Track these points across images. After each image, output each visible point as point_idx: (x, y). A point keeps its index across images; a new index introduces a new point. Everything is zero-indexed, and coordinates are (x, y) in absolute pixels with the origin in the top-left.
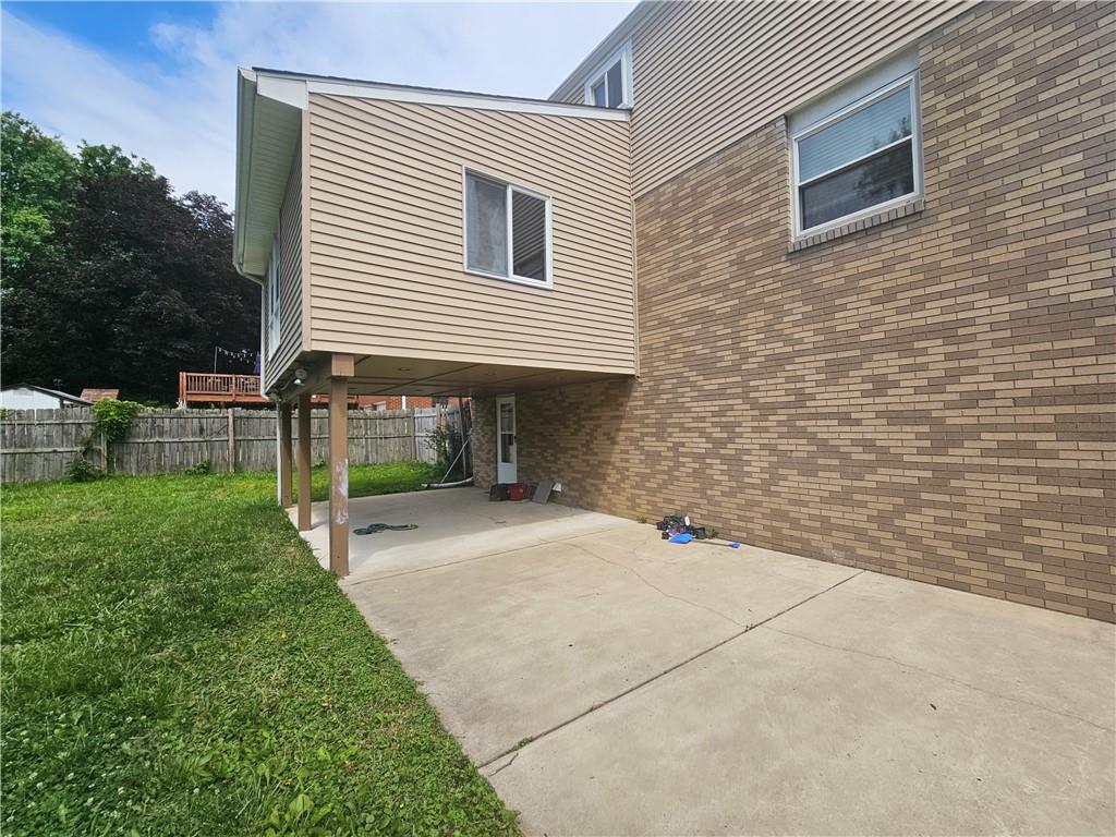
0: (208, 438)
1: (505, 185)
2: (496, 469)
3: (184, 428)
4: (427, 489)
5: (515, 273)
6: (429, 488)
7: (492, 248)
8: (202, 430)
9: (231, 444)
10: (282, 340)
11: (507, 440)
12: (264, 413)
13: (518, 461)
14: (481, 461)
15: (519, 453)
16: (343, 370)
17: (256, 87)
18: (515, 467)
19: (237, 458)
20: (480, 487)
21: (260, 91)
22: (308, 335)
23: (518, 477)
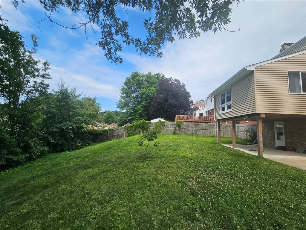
0: (192, 128)
1: (299, 72)
2: (275, 142)
3: (188, 126)
4: (249, 145)
5: (303, 92)
6: (250, 144)
7: (295, 87)
8: (191, 127)
9: (196, 130)
10: (233, 110)
11: (280, 134)
12: (201, 124)
13: (285, 140)
14: (267, 139)
15: (286, 138)
16: (263, 116)
17: (246, 69)
18: (284, 141)
19: (197, 133)
20: (267, 146)
21: (247, 70)
22: (257, 110)
23: (286, 145)
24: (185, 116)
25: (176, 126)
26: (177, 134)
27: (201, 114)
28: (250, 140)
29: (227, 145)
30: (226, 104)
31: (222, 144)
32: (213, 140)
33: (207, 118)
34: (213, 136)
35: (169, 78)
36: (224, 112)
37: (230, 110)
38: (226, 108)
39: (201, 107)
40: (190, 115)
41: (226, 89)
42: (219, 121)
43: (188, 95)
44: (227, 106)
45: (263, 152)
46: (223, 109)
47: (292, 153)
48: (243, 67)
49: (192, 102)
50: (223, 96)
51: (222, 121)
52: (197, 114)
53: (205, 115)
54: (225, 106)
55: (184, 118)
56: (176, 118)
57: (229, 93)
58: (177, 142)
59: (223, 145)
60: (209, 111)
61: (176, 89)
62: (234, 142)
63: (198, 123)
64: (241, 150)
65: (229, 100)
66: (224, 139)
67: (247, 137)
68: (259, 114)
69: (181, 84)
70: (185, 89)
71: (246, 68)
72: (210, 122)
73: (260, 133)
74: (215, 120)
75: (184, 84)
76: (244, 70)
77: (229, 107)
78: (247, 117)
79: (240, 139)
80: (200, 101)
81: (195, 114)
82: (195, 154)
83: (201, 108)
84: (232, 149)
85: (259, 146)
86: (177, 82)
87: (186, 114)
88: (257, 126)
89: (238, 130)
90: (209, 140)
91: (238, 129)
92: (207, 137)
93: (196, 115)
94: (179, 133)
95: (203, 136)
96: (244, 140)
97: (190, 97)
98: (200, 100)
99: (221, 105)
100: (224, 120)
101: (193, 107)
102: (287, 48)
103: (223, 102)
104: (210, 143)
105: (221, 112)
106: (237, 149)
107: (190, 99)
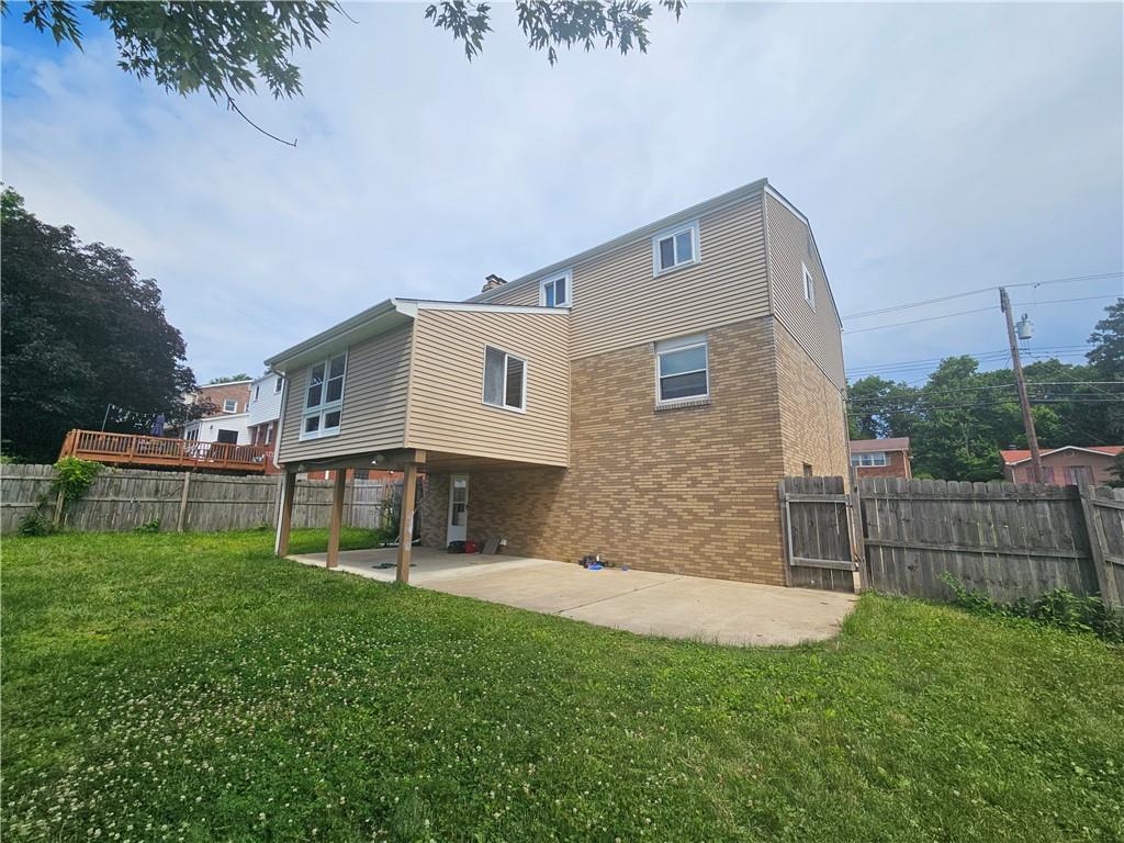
0: (162, 499)
2: (446, 532)
3: (140, 488)
5: (507, 404)
6: (385, 546)
7: (495, 389)
8: (157, 491)
9: (183, 504)
10: (343, 432)
11: (459, 508)
12: (217, 477)
13: (468, 524)
14: (432, 525)
15: (469, 518)
16: (420, 458)
17: (395, 307)
18: (465, 528)
19: (185, 517)
20: (429, 546)
21: (397, 309)
22: (408, 438)
23: (467, 537)
24: (134, 436)
25: (54, 492)
26: (52, 532)
27: (228, 437)
28: (389, 531)
29: (309, 558)
30: (324, 408)
31: (291, 558)
32: (256, 544)
33: (248, 452)
34: (262, 529)
35: (58, 224)
36: (313, 435)
37: (335, 431)
38: (322, 422)
39: (233, 404)
40: (168, 433)
41: (329, 356)
42: (291, 468)
43: (171, 342)
44: (327, 415)
45: (411, 569)
46: (313, 425)
47: (477, 556)
48: (386, 299)
49: (188, 376)
50: (319, 375)
51: (301, 468)
52: (208, 432)
53: (244, 440)
54: (320, 414)
55: (126, 445)
56: (68, 443)
57: (337, 369)
58: (38, 578)
59: (294, 562)
60: (264, 426)
61: (96, 297)
62: (333, 547)
63: (200, 476)
64: (351, 570)
65: (334, 394)
66: (305, 538)
67: (381, 524)
68: (413, 451)
69: (139, 280)
70: (159, 312)
71: (393, 302)
72: (261, 469)
73: (408, 510)
74: (275, 463)
75: (152, 285)
76: (388, 307)
77: (333, 420)
78: (380, 458)
79: (363, 530)
80: (236, 380)
81: (194, 434)
82: (140, 626)
83: (232, 409)
84: (324, 570)
85: (402, 549)
86: (109, 263)
87: (145, 431)
88: (403, 486)
89: (357, 500)
90: (237, 547)
91: (360, 498)
92: (236, 533)
93: (200, 439)
94: (67, 529)
95: (216, 529)
96: (373, 533)
97: (181, 352)
98: (236, 375)
99: (306, 410)
100: (312, 465)
101: (188, 400)
102: (495, 287)
103: (314, 400)
104: (238, 558)
105: (304, 436)
106: (339, 568)
107: (179, 362)
